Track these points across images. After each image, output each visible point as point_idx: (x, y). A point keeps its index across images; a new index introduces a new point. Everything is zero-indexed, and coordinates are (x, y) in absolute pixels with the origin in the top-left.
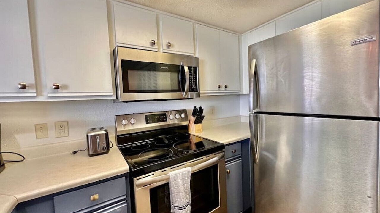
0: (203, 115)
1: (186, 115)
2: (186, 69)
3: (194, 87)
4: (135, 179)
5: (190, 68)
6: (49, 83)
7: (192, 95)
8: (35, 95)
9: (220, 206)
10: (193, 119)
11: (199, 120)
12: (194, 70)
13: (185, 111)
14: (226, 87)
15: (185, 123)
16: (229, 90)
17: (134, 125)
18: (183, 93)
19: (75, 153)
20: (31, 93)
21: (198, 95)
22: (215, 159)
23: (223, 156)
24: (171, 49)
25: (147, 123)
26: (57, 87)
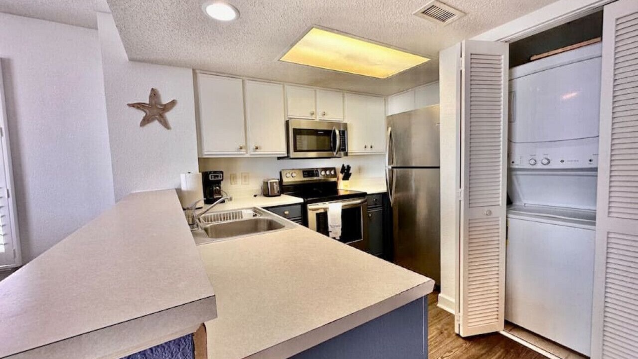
0: (350, 172)
1: (335, 172)
2: (337, 132)
3: (343, 148)
4: (308, 205)
5: (340, 131)
6: (252, 146)
7: (340, 154)
8: (244, 153)
9: (362, 240)
10: (341, 176)
11: (347, 177)
12: (343, 134)
13: (334, 169)
14: (371, 147)
15: (333, 180)
16: (374, 150)
17: (295, 178)
18: (334, 153)
19: (255, 196)
20: (243, 152)
21: (346, 154)
22: (359, 201)
23: (365, 201)
24: (325, 116)
25: (304, 177)
26: (257, 148)
